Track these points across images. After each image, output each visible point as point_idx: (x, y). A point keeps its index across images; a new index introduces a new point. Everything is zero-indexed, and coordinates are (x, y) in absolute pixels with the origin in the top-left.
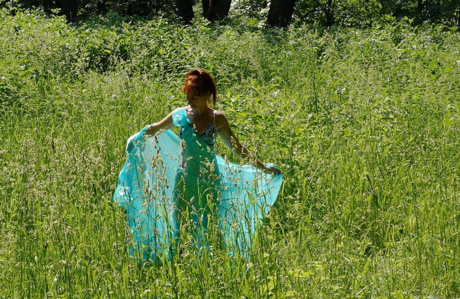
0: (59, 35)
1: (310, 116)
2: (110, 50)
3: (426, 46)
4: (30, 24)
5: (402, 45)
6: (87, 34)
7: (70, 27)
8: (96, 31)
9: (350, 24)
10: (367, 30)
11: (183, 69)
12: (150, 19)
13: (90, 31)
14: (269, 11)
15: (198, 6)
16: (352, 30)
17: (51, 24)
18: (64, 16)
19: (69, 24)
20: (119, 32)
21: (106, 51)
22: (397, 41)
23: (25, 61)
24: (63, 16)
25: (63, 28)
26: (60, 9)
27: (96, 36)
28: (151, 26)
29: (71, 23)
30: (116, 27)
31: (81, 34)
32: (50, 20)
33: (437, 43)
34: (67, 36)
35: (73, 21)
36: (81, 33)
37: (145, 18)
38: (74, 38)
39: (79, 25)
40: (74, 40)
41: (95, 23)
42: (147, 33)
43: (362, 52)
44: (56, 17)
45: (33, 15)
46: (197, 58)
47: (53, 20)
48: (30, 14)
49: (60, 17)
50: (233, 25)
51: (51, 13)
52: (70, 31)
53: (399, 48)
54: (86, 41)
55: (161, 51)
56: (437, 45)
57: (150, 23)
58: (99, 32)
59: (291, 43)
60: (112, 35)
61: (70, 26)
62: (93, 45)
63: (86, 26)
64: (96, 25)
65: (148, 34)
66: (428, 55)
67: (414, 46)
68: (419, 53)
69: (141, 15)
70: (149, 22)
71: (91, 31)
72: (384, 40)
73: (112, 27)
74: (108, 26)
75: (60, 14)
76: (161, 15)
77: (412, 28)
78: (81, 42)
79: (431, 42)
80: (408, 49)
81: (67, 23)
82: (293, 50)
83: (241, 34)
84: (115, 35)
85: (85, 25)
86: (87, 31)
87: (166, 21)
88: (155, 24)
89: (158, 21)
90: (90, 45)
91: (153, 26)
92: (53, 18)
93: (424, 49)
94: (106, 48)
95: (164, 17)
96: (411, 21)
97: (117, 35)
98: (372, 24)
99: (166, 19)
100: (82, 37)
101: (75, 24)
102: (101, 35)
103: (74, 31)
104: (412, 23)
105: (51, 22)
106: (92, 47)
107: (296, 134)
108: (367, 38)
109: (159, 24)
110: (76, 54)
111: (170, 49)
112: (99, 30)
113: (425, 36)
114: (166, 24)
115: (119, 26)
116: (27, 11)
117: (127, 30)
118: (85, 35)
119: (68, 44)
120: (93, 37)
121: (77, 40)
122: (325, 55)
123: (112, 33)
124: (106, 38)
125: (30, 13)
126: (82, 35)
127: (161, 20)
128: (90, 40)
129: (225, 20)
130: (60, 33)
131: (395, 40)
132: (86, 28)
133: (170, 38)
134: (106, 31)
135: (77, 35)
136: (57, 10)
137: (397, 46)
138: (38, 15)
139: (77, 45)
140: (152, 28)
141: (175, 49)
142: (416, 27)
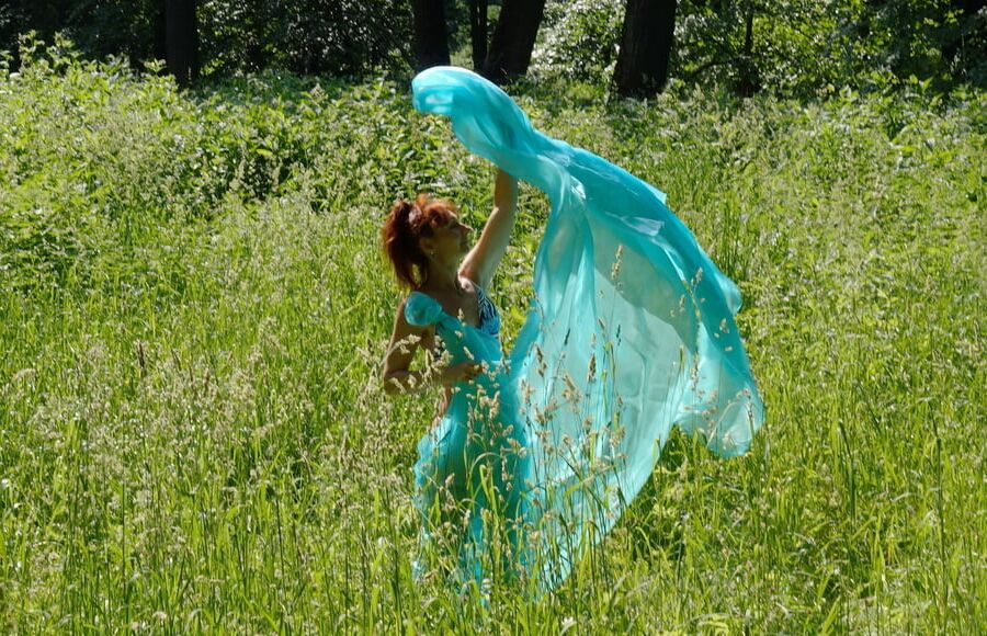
0: (159, 117)
2: (270, 150)
3: (956, 141)
4: (97, 95)
5: (904, 137)
6: (220, 115)
7: (184, 101)
8: (240, 109)
10: (828, 105)
11: (430, 190)
12: (359, 83)
13: (227, 109)
14: (616, 67)
15: (464, 53)
16: (796, 105)
17: (143, 94)
18: (171, 76)
19: (182, 94)
20: (291, 111)
21: (261, 152)
22: (893, 129)
23: (87, 175)
24: (167, 78)
25: (168, 103)
26: (163, 61)
27: (240, 120)
28: (358, 97)
29: (186, 92)
30: (284, 99)
31: (209, 116)
32: (140, 85)
33: (980, 133)
34: (178, 119)
35: (191, 88)
36: (207, 112)
37: (347, 82)
38: (193, 124)
39: (203, 97)
40: (193, 129)
41: (238, 92)
42: (352, 113)
43: (819, 153)
44: (153, 79)
45: (103, 75)
46: (461, 166)
47: (146, 85)
48: (96, 73)
49: (161, 79)
50: (539, 95)
51: (144, 70)
52: (184, 107)
53: (897, 144)
54: (218, 132)
55: (382, 152)
57: (357, 92)
58: (248, 112)
59: (665, 133)
60: (276, 117)
61: (185, 97)
62: (233, 140)
63: (219, 97)
64: (240, 95)
65: (354, 116)
66: (962, 159)
67: (931, 141)
68: (942, 154)
69: (339, 74)
70: (356, 89)
71: (229, 109)
72: (866, 126)
73: (274, 100)
74: (266, 98)
75: (163, 73)
76: (381, 75)
77: (928, 102)
78: (207, 134)
79: (968, 130)
80: (919, 147)
81: (179, 91)
82: (669, 149)
83: (555, 114)
84: (282, 117)
85: (216, 96)
86: (221, 109)
87: (391, 87)
88: (368, 93)
89: (375, 87)
90: (227, 139)
91: (363, 98)
92: (149, 80)
93: (951, 146)
94: (262, 147)
95: (388, 78)
96: (924, 85)
97: (286, 117)
98: (841, 92)
99: (392, 83)
100: (210, 123)
101: (194, 92)
102: (249, 119)
103: (193, 109)
104: (926, 90)
105: (142, 89)
106: (232, 144)
108: (830, 121)
109: (378, 94)
110: (198, 160)
111: (401, 149)
112: (248, 107)
113: (952, 118)
114: (391, 95)
115: (291, 98)
116: (92, 66)
117: (307, 108)
118: (217, 119)
119: (180, 137)
120: (234, 122)
121: (199, 130)
122: (737, 159)
123: (274, 113)
124: (261, 124)
125: (98, 71)
126: (209, 118)
127: (380, 85)
128: (227, 129)
129: (520, 84)
130: (162, 113)
131: (888, 127)
132: (219, 103)
133: (401, 123)
134: (261, 108)
135: (198, 116)
136: (156, 65)
137: (895, 140)
138: (114, 74)
139: (199, 139)
140: (362, 103)
141: (411, 149)
142: (935, 99)
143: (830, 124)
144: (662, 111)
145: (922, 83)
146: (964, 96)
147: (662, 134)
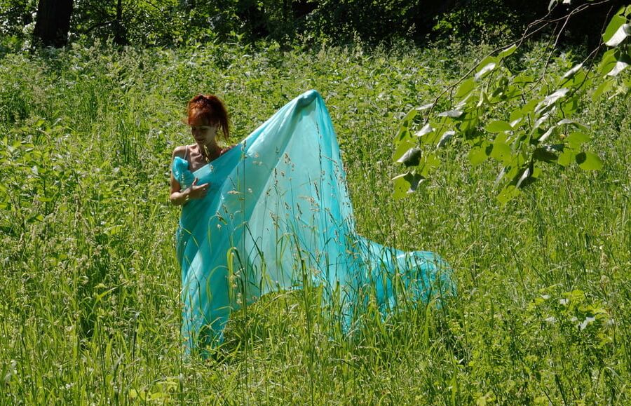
1: (117, 170)
3: (262, 73)
5: (230, 71)
9: (154, 43)
14: (36, 25)
16: (160, 51)
22: (222, 65)
33: (277, 68)
53: (226, 75)
56: (278, 71)
59: (75, 69)
66: (266, 84)
67: (248, 73)
68: (254, 81)
72: (205, 64)
77: (242, 47)
79: (269, 66)
80: (239, 76)
82: (78, 79)
93: (259, 76)
96: (239, 37)
98: (187, 43)
104: (241, 41)
107: (105, 196)
113: (260, 58)
122: (123, 85)
131: (218, 64)
137: (224, 73)
142: (247, 46)
143: (183, 63)
144: (73, 54)
145: (238, 36)
146: (264, 44)
147: (73, 68)
